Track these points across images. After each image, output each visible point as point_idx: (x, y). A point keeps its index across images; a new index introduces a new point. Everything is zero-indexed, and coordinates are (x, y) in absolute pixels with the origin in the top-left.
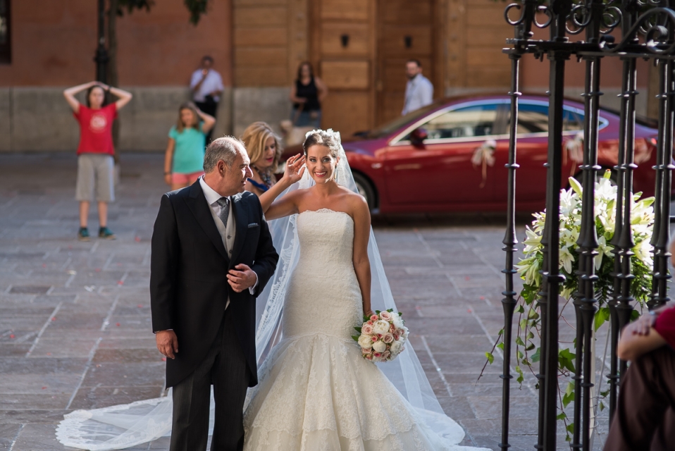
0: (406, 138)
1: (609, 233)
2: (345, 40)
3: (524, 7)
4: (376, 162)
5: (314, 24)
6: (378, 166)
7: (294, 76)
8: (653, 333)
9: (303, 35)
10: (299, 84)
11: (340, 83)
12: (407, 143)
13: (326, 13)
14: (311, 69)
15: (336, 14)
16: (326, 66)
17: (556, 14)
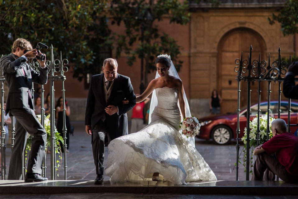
0: (243, 114)
1: (265, 129)
2: (230, 82)
3: (239, 67)
4: (233, 122)
5: (219, 76)
6: (233, 124)
7: (211, 95)
8: (262, 148)
9: (215, 80)
10: (213, 98)
11: (228, 97)
12: (243, 116)
13: (224, 72)
14: (217, 92)
15: (227, 73)
16: (223, 91)
17: (248, 69)
